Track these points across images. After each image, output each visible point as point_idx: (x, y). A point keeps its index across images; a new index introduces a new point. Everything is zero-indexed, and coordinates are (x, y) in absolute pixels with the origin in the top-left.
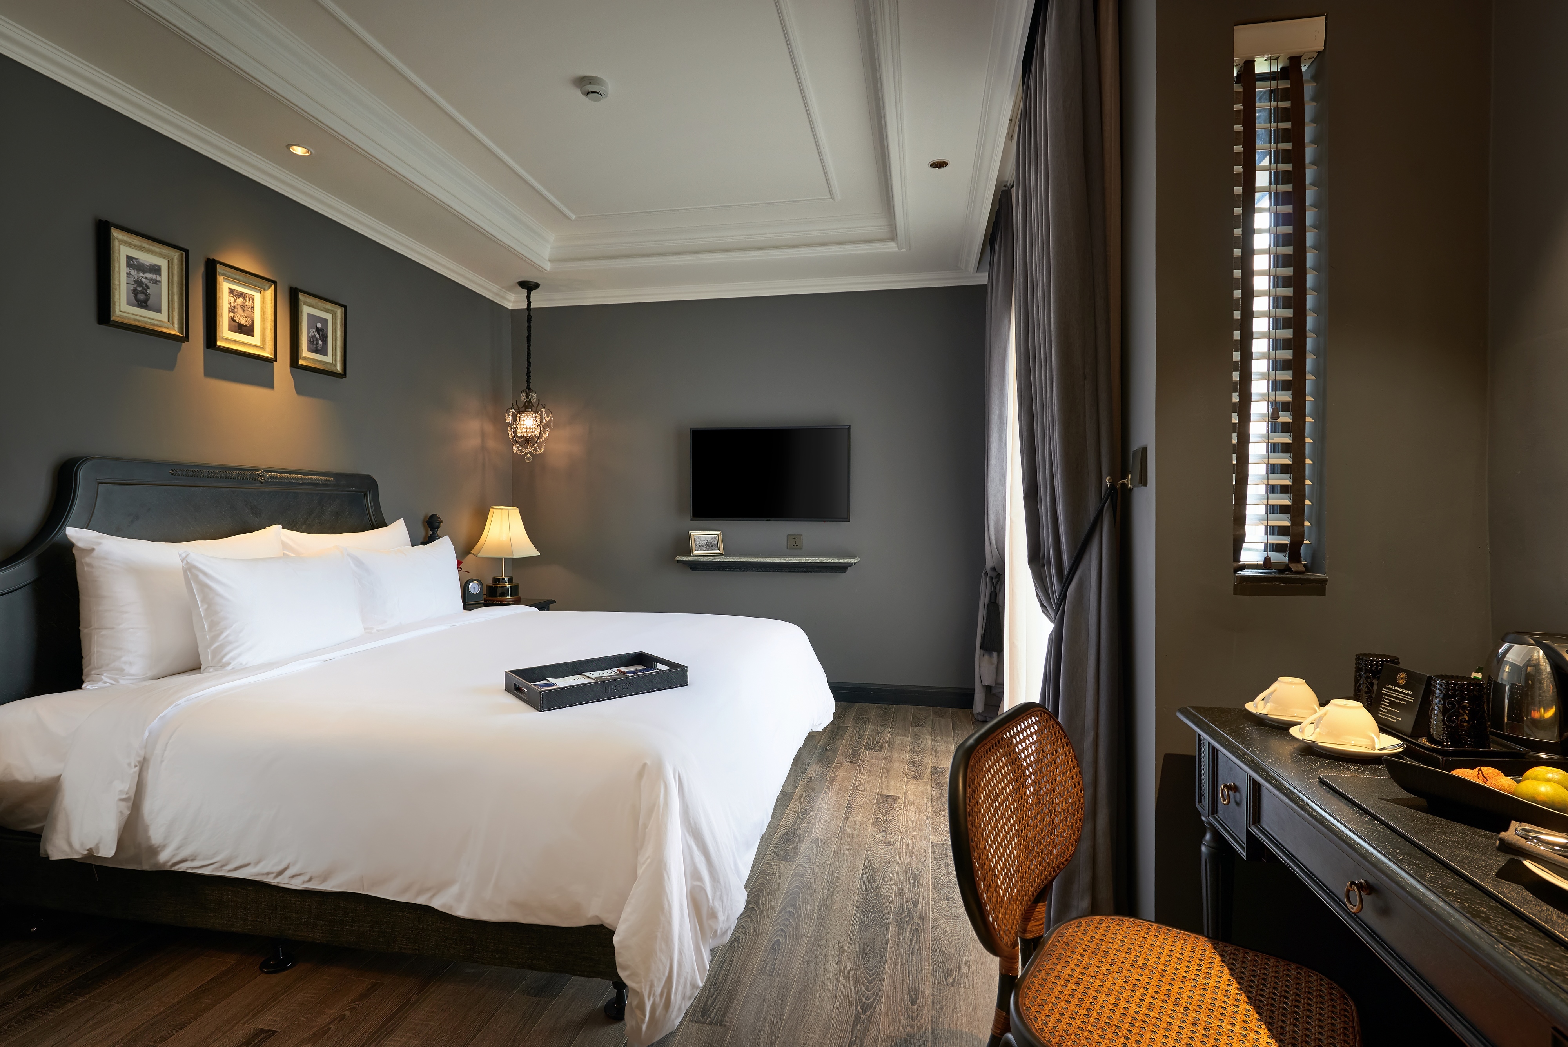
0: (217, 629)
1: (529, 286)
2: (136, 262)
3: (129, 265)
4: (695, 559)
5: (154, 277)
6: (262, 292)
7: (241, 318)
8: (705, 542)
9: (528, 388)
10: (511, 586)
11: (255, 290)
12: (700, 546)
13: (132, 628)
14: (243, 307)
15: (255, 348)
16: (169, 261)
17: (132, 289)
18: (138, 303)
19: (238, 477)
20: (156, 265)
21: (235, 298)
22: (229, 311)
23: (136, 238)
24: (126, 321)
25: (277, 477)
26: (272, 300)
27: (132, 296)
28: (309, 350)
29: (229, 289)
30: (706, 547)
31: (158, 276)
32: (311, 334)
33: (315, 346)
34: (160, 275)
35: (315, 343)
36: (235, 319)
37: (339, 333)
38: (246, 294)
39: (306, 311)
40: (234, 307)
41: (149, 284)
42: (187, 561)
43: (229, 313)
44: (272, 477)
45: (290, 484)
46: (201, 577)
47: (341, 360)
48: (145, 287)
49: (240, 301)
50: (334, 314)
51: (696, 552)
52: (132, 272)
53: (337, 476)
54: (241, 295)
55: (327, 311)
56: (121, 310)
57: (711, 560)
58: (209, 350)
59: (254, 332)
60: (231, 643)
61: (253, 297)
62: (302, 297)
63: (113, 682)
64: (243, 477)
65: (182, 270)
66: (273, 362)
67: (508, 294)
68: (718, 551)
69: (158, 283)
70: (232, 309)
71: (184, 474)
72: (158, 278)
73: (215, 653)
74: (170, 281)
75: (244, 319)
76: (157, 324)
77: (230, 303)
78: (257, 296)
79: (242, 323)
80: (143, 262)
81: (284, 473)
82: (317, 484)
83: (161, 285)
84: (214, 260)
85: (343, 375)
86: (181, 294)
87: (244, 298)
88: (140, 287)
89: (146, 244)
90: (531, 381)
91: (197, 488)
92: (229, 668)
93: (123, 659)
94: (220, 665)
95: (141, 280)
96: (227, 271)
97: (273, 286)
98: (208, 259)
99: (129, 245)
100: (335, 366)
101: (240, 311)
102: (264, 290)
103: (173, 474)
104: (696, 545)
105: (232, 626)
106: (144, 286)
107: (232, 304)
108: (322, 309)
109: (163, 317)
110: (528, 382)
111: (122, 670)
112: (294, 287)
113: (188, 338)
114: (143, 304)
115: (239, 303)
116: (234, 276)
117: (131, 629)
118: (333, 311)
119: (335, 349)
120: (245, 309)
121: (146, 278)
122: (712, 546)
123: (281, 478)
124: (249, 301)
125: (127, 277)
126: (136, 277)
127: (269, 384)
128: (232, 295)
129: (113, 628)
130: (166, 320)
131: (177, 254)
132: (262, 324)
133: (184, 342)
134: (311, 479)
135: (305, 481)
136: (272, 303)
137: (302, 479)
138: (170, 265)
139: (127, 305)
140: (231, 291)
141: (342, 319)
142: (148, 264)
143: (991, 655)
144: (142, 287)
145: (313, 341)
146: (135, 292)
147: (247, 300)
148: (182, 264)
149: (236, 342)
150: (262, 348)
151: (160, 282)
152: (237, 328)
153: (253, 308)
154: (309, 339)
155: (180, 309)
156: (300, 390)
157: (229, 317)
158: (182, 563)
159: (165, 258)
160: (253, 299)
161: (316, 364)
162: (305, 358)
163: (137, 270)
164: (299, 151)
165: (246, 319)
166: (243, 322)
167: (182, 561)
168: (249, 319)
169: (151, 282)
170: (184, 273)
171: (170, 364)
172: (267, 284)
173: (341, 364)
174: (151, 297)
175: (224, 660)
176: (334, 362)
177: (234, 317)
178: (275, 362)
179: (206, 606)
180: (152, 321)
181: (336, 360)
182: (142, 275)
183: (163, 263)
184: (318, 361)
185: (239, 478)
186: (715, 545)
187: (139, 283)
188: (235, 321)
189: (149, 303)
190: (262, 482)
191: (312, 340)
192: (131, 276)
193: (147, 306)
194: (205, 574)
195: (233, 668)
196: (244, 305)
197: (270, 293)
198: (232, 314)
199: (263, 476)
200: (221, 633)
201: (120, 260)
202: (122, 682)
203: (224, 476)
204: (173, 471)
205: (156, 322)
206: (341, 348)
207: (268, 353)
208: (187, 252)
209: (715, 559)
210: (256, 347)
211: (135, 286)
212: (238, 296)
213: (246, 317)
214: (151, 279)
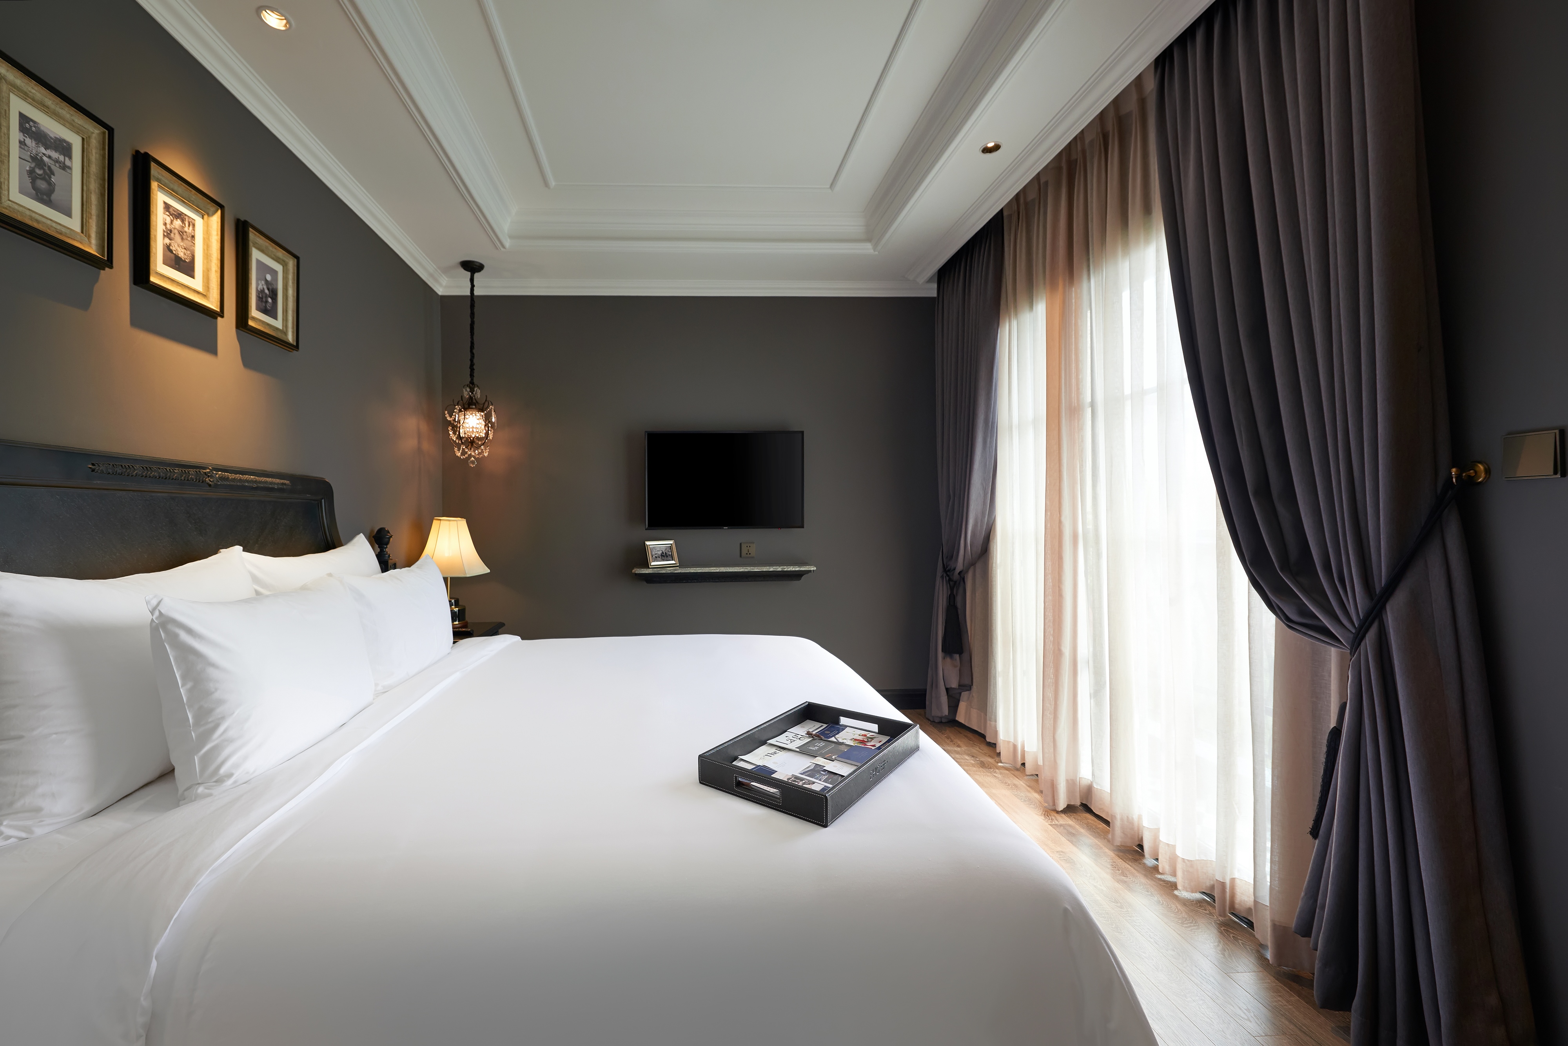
0: (210, 720)
1: (472, 267)
2: (35, 127)
3: (23, 129)
4: (655, 571)
5: (62, 158)
6: (206, 217)
7: (178, 249)
8: (660, 553)
9: (472, 383)
10: (458, 610)
11: (196, 211)
12: (656, 557)
13: (56, 734)
14: (181, 233)
15: (196, 295)
16: (83, 139)
17: (28, 169)
18: (37, 194)
19: (181, 477)
20: (64, 141)
21: (172, 219)
22: (164, 235)
23: (36, 88)
24: (19, 218)
25: (228, 478)
26: (217, 231)
27: (28, 181)
28: (259, 309)
29: (165, 203)
30: (662, 558)
31: (67, 159)
32: (260, 287)
33: (264, 304)
34: (70, 158)
35: (264, 300)
36: (171, 248)
37: (291, 292)
38: (186, 215)
39: (256, 255)
40: (171, 231)
41: (53, 167)
42: (160, 612)
43: (164, 239)
44: (222, 478)
45: (244, 488)
46: (184, 636)
47: (293, 328)
48: (48, 171)
49: (178, 223)
50: (284, 265)
51: (653, 564)
52: (28, 141)
53: (295, 479)
54: (179, 215)
55: (277, 260)
56: (11, 199)
57: (672, 571)
58: (135, 286)
59: (194, 271)
60: (231, 741)
61: (193, 221)
62: (253, 236)
63: (23, 835)
64: (188, 478)
65: (104, 157)
66: (216, 318)
67: (442, 276)
68: (673, 562)
69: (68, 171)
70: (168, 234)
71: (110, 471)
72: (68, 163)
73: (206, 760)
74: (85, 171)
75: (183, 250)
76: (66, 233)
77: (165, 224)
78: (199, 221)
79: (180, 256)
80: (45, 130)
81: (236, 472)
82: (271, 490)
83: (71, 174)
84: (146, 154)
85: (296, 347)
86: (102, 195)
87: (183, 221)
88: (40, 169)
89: (51, 100)
90: (475, 375)
91: (124, 493)
92: (230, 782)
93: (40, 790)
94: (214, 779)
95: (41, 157)
96: (163, 176)
97: (219, 212)
98: (137, 152)
99: (25, 96)
100: (286, 333)
101: (177, 238)
102: (209, 215)
103: (93, 470)
104: (652, 556)
105: (233, 713)
106: (46, 168)
107: (168, 226)
108: (273, 256)
109: (74, 223)
110: (472, 375)
111: (38, 810)
112: (242, 219)
113: (112, 263)
114: (45, 197)
115: (177, 227)
116: (172, 186)
117: (54, 736)
118: (284, 261)
119: (285, 311)
120: (184, 237)
121: (49, 157)
122: (667, 557)
123: (234, 480)
124: (189, 226)
125: (20, 147)
126: (34, 152)
127: (211, 348)
128: (168, 213)
129: (20, 737)
130: (78, 229)
131: (96, 131)
132: (205, 262)
133: (104, 270)
134: (266, 482)
135: (259, 485)
136: (217, 235)
137: (256, 482)
138: (85, 146)
139: (20, 192)
140: (167, 207)
141: (294, 273)
142: (52, 136)
143: (951, 658)
144: (44, 170)
145: (262, 298)
146: (31, 172)
147: (187, 225)
148: (104, 149)
149: (173, 281)
150: (205, 296)
151: (70, 168)
152: (173, 263)
153: (193, 237)
154: (258, 294)
155: (100, 217)
156: (248, 361)
157: (164, 245)
158: (152, 615)
159: (78, 133)
160: (194, 225)
161: (265, 328)
162: (254, 319)
163: (35, 140)
164: (273, 20)
165: (185, 251)
166: (181, 254)
167: (152, 613)
168: (189, 252)
169: (57, 165)
170: (107, 162)
171: (84, 301)
172: (212, 207)
173: (293, 332)
174: (57, 188)
175: (222, 771)
176: (285, 329)
177: (170, 245)
178: (219, 319)
179: (189, 685)
180: (59, 227)
181: (286, 327)
182: (42, 150)
183: (76, 142)
184: (268, 325)
185: (183, 478)
186: (669, 555)
187: (37, 161)
188: (171, 251)
189: (53, 197)
190: (210, 485)
191: (261, 296)
192: (26, 148)
193: (50, 201)
194: (190, 631)
195: (235, 782)
196: (182, 230)
197: (216, 219)
198: (167, 241)
199: (211, 476)
200: (217, 726)
201: (9, 115)
202: (39, 831)
203: (164, 475)
204: (93, 464)
205: (64, 230)
206: (293, 311)
207: (212, 304)
208: (111, 131)
209: (675, 570)
210: (198, 292)
211: (33, 165)
212: (175, 215)
213: (185, 249)
214: (57, 161)
